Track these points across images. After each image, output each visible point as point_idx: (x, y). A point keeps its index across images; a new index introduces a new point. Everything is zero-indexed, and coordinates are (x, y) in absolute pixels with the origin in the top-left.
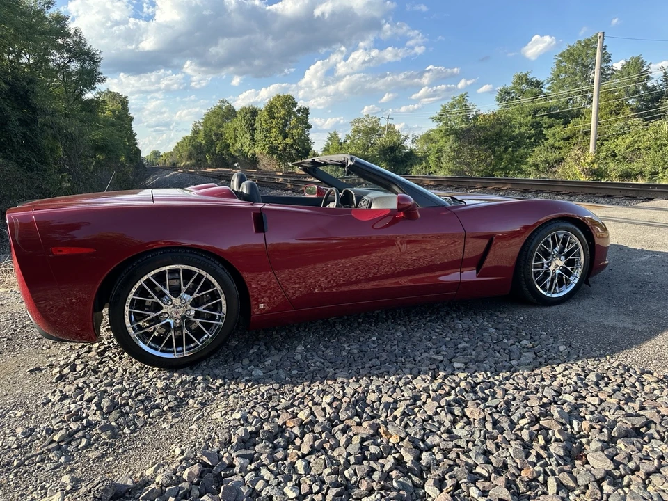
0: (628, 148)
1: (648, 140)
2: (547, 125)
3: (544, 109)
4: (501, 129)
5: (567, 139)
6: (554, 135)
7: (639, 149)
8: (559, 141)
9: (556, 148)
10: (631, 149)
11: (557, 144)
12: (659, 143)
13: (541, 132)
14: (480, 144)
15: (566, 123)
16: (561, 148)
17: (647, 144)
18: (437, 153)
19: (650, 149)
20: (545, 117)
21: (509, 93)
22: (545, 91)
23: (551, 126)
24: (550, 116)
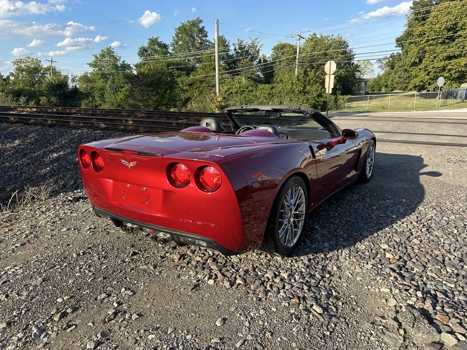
0: (226, 92)
1: (236, 88)
2: (177, 75)
3: (174, 64)
4: (160, 77)
5: (191, 85)
6: (182, 82)
7: (232, 93)
8: (186, 86)
9: (184, 91)
10: (228, 93)
11: (185, 88)
12: (242, 89)
13: (174, 79)
14: (148, 86)
15: (188, 74)
16: (187, 91)
17: (235, 90)
18: (100, 91)
19: (237, 93)
20: (175, 69)
21: (146, 51)
22: (170, 51)
23: (179, 76)
24: (178, 69)
